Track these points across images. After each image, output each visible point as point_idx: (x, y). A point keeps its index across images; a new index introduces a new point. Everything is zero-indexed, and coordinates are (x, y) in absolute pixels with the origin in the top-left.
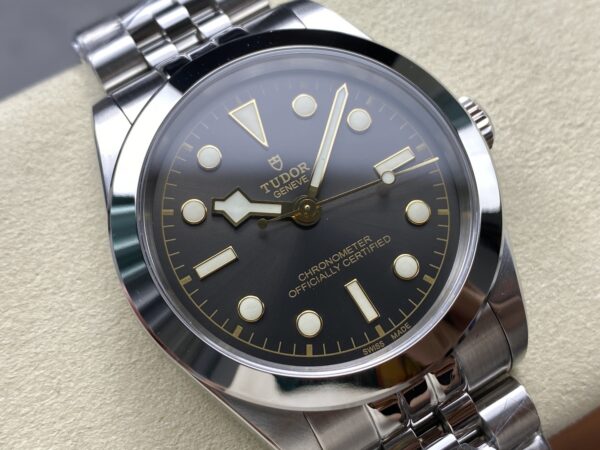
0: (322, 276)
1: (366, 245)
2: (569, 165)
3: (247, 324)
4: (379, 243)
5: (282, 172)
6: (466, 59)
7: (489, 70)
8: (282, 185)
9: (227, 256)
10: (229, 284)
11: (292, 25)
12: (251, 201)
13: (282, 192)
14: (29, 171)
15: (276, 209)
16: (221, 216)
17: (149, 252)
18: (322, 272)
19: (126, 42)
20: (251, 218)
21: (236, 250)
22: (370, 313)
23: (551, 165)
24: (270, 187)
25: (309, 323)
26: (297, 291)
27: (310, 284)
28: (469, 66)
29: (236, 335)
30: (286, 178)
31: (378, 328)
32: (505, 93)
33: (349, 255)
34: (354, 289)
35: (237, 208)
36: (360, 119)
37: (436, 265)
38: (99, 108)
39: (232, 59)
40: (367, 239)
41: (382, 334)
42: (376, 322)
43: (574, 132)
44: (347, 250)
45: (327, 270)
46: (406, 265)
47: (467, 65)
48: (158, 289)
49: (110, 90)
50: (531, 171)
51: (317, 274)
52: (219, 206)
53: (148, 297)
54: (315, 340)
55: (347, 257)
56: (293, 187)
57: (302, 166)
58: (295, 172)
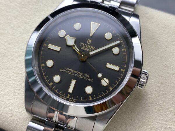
0: (71, 73)
1: (86, 77)
2: (161, 115)
3: (46, 66)
4: (90, 80)
5: (87, 44)
6: (166, 67)
7: (168, 75)
8: (85, 47)
9: (58, 49)
10: (52, 55)
11: (127, 18)
12: (75, 43)
13: (83, 48)
18: (72, 72)
21: (61, 50)
22: (71, 90)
23: (157, 110)
24: (82, 45)
25: (57, 79)
26: (63, 70)
27: (67, 72)
28: (165, 69)
29: (42, 65)
30: (87, 46)
31: (69, 95)
32: (166, 84)
34: (73, 82)
35: (71, 42)
40: (88, 76)
41: (68, 97)
42: (69, 93)
44: (82, 74)
45: (73, 73)
46: (89, 90)
50: (150, 106)
51: (70, 71)
55: (80, 75)
56: (87, 50)
57: (93, 48)
58: (90, 47)
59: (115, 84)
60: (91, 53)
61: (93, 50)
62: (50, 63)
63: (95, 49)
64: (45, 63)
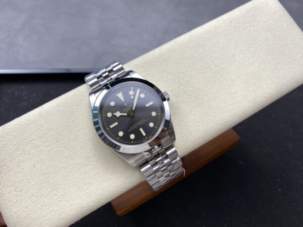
1: (144, 121)
3: (120, 137)
4: (146, 120)
9: (116, 124)
10: (116, 129)
11: (129, 77)
12: (121, 113)
13: (127, 111)
14: (77, 105)
15: (126, 114)
16: (115, 116)
17: (100, 122)
19: (96, 80)
20: (121, 116)
21: (118, 122)
22: (144, 134)
24: (125, 110)
25: (132, 136)
26: (130, 130)
27: (133, 129)
29: (118, 139)
30: (128, 108)
31: (146, 137)
33: (140, 123)
34: (141, 130)
35: (118, 114)
36: (142, 96)
37: (157, 125)
38: (90, 94)
43: (188, 97)
45: (136, 126)
46: (151, 125)
48: (103, 131)
49: (93, 89)
51: (134, 127)
52: (114, 114)
53: (100, 133)
54: (134, 140)
60: (134, 109)
61: (132, 107)
62: (121, 134)
64: (118, 136)
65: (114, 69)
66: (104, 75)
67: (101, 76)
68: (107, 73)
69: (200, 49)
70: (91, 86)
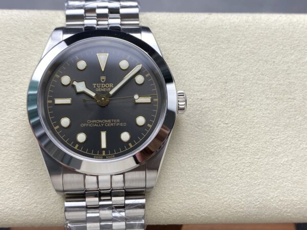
0: (96, 125)
1: (117, 122)
2: (213, 135)
3: (61, 127)
4: (121, 124)
5: (103, 83)
6: (199, 79)
7: (205, 87)
8: (101, 88)
9: (68, 101)
10: (63, 111)
12: (87, 87)
13: (99, 90)
14: (26, 38)
15: (93, 94)
16: (74, 86)
18: (96, 123)
19: (81, 12)
20: (83, 93)
21: (72, 101)
22: (104, 145)
23: (207, 132)
24: (96, 86)
25: (81, 137)
26: (84, 125)
27: (90, 125)
28: (199, 82)
29: (56, 128)
30: (103, 85)
31: (104, 152)
32: (207, 98)
33: (109, 123)
34: (103, 135)
35: (81, 87)
36: (140, 79)
37: (136, 142)
38: (57, 29)
39: (107, 36)
40: (118, 121)
41: (104, 154)
42: (104, 149)
43: (222, 125)
44: (109, 121)
45: (98, 124)
46: (125, 136)
47: (199, 81)
49: (67, 25)
50: (198, 130)
51: (94, 123)
52: (75, 83)
54: (80, 144)
55: (108, 123)
56: (104, 90)
57: (111, 85)
58: (107, 85)
59: (153, 118)
60: (111, 93)
61: (112, 89)
62: (65, 122)
63: (115, 86)
64: (59, 123)
65: (122, 11)
66: (99, 11)
67: (93, 10)
68: (106, 11)
69: (292, 54)
70: (69, 18)
